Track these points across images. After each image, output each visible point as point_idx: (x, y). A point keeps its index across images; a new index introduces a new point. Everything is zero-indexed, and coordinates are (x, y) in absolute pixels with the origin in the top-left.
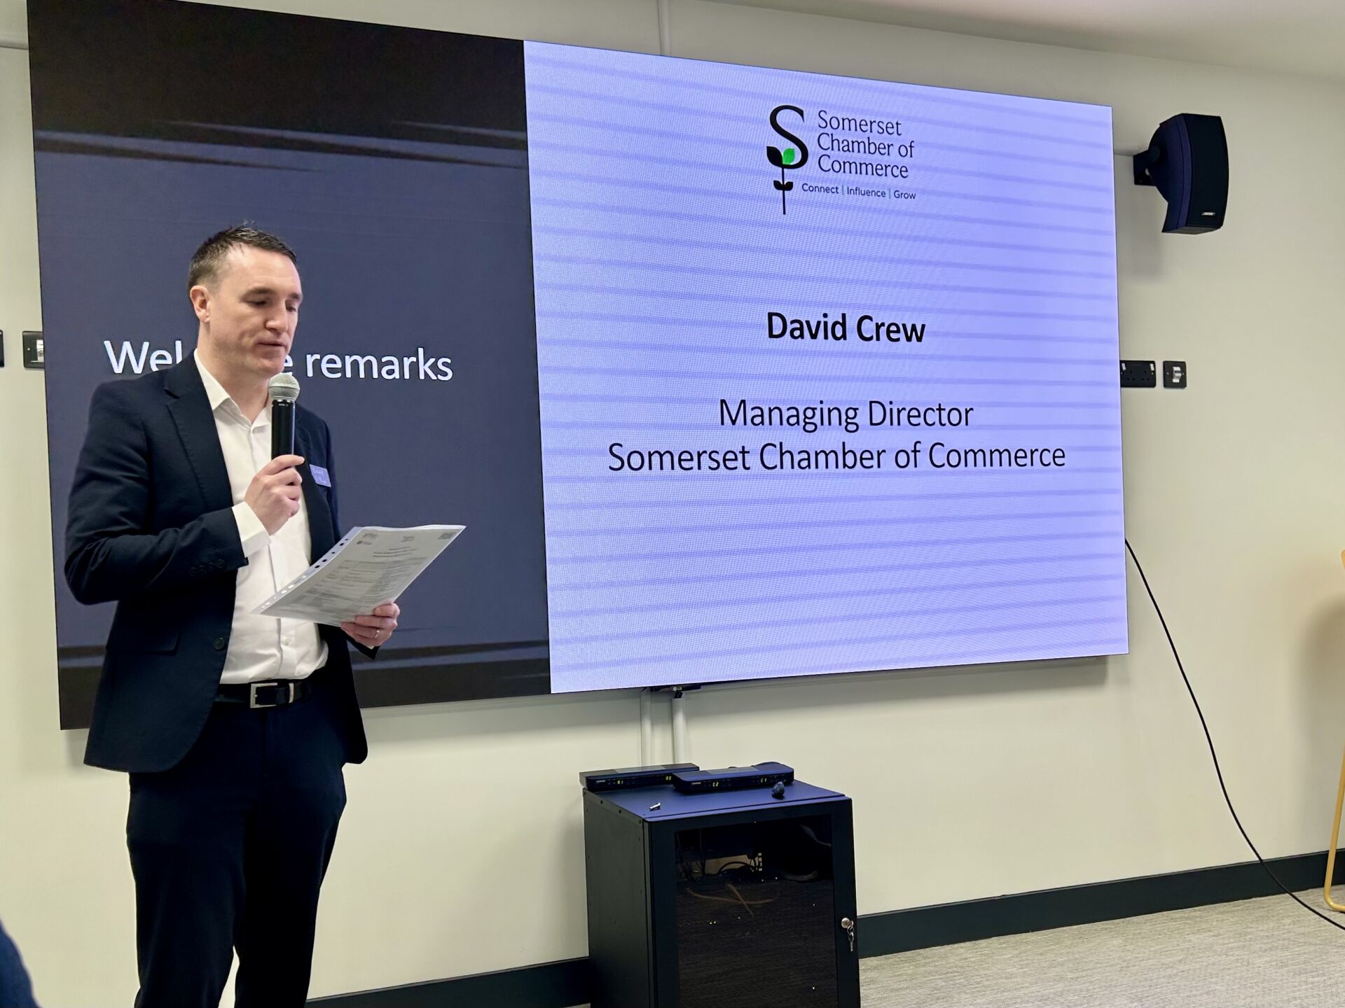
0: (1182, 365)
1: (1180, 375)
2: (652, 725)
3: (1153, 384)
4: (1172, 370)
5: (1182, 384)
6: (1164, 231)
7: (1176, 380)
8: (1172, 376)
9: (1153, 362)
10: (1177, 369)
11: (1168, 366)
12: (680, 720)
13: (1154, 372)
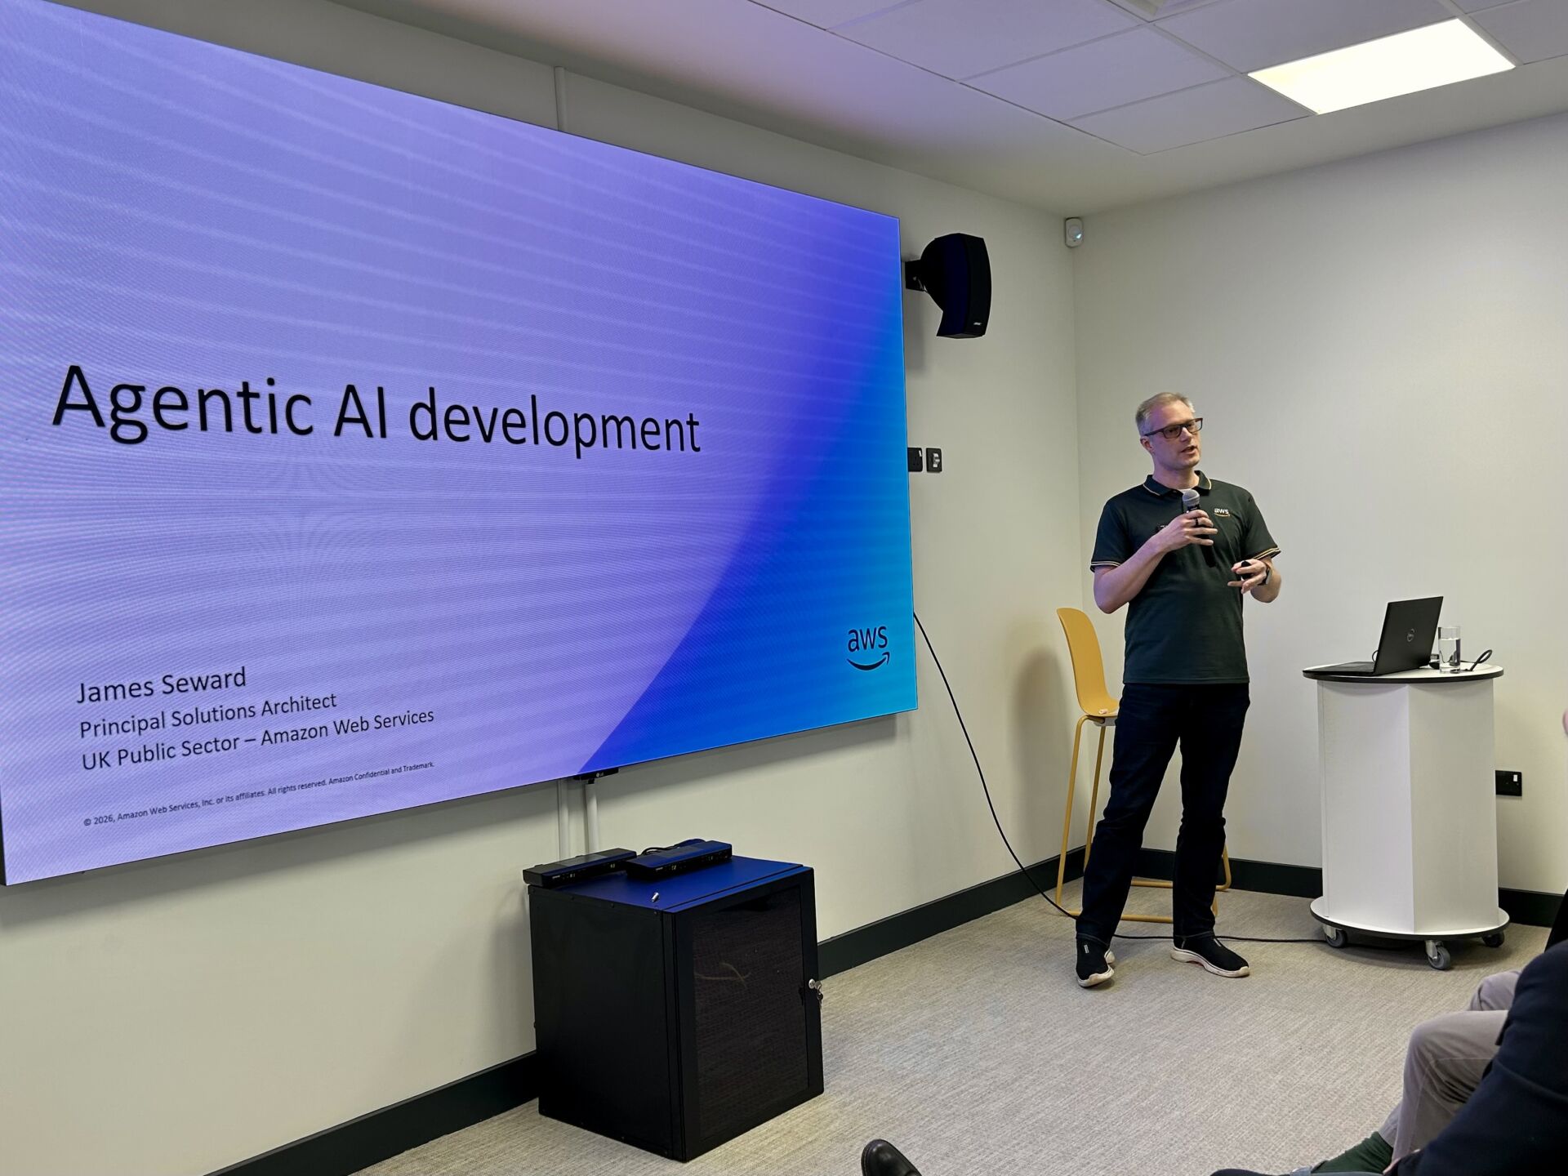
0: (939, 451)
1: (938, 461)
2: (570, 812)
3: (921, 470)
4: (933, 456)
5: (939, 469)
6: (940, 334)
7: (935, 466)
8: (933, 463)
9: (920, 449)
10: (936, 455)
11: (930, 452)
12: (593, 805)
13: (921, 458)
